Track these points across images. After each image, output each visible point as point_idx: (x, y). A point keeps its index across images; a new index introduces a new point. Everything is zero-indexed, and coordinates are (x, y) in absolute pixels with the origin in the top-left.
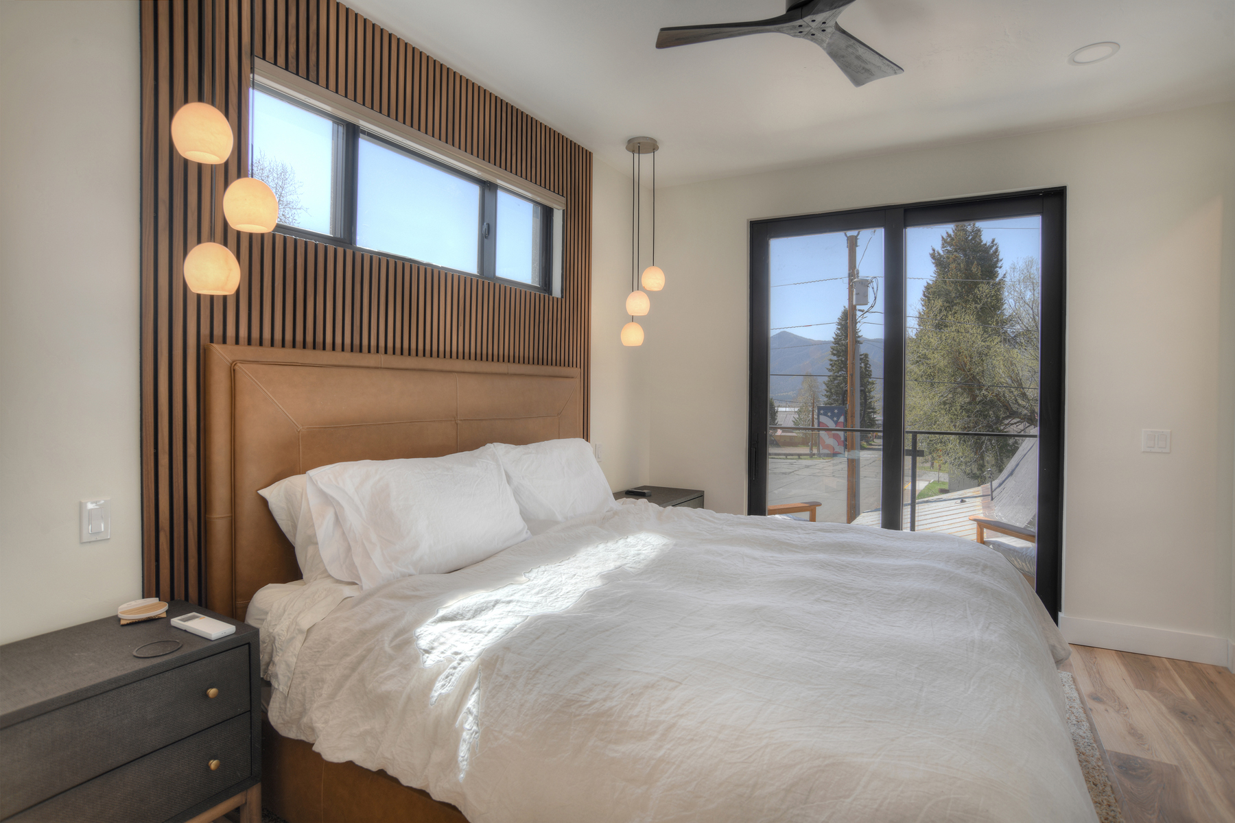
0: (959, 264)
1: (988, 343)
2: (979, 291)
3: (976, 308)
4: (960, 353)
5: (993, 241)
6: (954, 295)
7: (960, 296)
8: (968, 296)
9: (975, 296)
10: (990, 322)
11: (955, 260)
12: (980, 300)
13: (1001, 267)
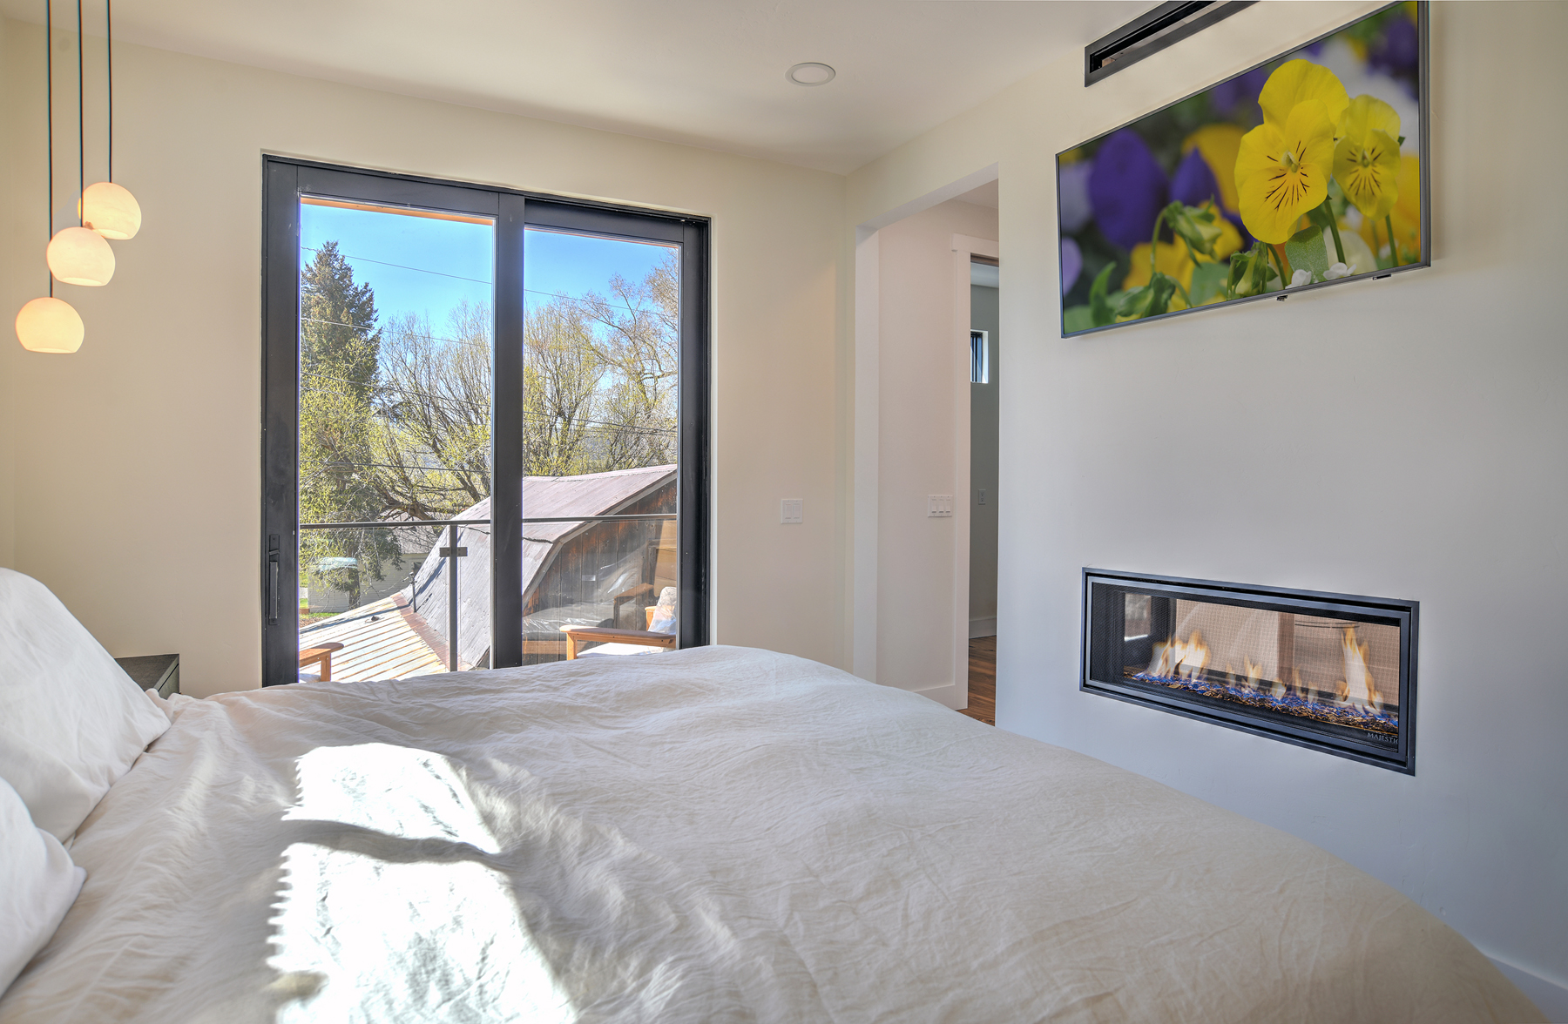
0: (324, 309)
1: (363, 415)
2: (351, 347)
3: (347, 368)
4: (327, 426)
5: (367, 285)
6: (317, 349)
7: (325, 351)
8: (336, 352)
9: (346, 354)
10: (366, 388)
11: (318, 303)
12: (353, 358)
13: (376, 320)
